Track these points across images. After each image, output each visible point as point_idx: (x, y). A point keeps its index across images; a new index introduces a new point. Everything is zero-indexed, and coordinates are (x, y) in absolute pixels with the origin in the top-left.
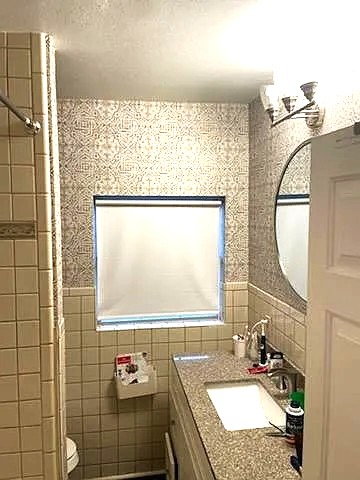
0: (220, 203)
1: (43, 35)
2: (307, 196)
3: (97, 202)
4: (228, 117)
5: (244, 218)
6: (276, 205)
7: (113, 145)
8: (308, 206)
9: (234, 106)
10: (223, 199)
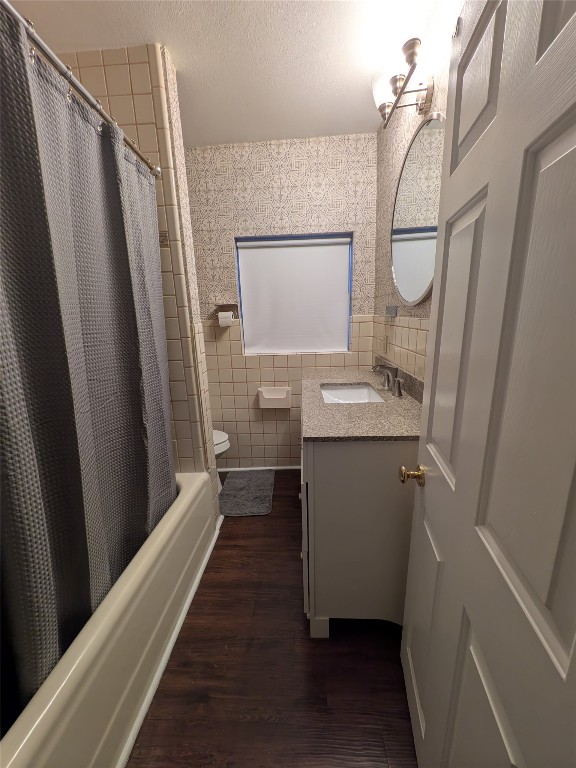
0: (348, 240)
1: (159, 46)
2: (434, 229)
3: (239, 244)
4: (356, 149)
5: (371, 254)
6: (392, 241)
7: (249, 187)
8: (435, 241)
9: (363, 136)
10: (350, 235)
